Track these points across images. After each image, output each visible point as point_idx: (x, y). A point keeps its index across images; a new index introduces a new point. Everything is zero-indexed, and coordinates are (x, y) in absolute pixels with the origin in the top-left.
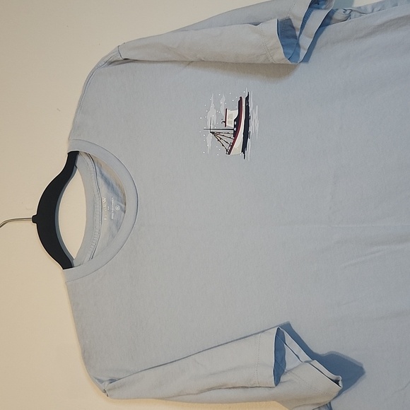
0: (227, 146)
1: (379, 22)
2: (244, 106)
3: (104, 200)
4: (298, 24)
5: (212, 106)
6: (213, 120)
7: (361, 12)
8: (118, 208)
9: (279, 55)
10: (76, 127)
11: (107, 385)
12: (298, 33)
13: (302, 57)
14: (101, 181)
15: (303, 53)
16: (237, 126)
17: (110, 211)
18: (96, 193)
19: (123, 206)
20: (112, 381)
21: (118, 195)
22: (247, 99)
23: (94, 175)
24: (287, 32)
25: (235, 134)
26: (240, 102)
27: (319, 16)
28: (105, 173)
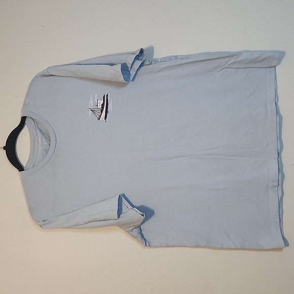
0: (98, 116)
1: (163, 66)
2: (106, 99)
3: (40, 139)
4: (129, 66)
5: (91, 98)
6: (91, 104)
7: (156, 61)
8: (46, 143)
9: (121, 79)
10: (25, 105)
11: (42, 223)
12: (129, 69)
13: (131, 79)
14: (38, 131)
15: (132, 78)
16: (103, 107)
17: (43, 144)
18: (35, 136)
19: (49, 142)
20: (44, 221)
21: (46, 138)
22: (107, 96)
23: (34, 127)
24: (125, 69)
25: (102, 111)
26: (104, 97)
27: (138, 63)
28: (40, 127)
